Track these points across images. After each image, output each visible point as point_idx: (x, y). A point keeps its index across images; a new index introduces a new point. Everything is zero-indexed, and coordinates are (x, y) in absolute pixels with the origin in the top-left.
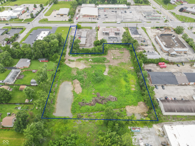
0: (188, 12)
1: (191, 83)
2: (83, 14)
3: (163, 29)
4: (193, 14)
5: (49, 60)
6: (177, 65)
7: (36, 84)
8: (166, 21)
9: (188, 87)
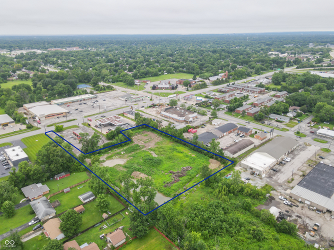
0: (161, 89)
1: (225, 134)
2: (45, 115)
3: (157, 106)
4: (166, 89)
5: (71, 172)
6: (202, 127)
7: (91, 198)
8: (151, 100)
9: (226, 137)
